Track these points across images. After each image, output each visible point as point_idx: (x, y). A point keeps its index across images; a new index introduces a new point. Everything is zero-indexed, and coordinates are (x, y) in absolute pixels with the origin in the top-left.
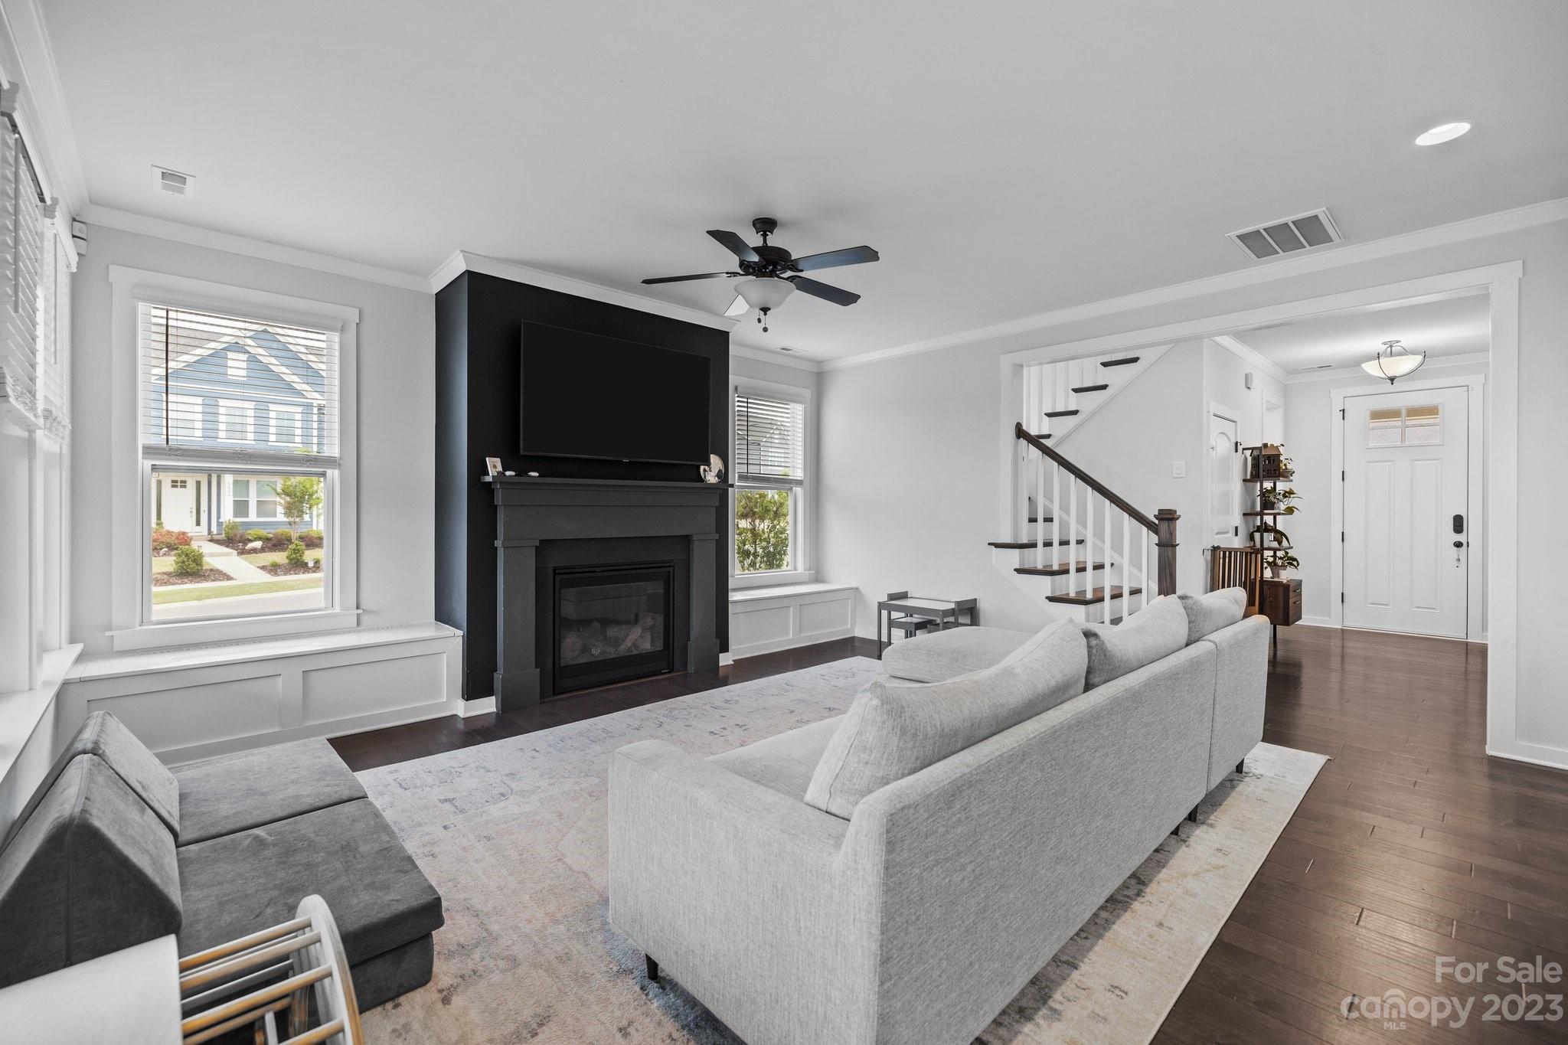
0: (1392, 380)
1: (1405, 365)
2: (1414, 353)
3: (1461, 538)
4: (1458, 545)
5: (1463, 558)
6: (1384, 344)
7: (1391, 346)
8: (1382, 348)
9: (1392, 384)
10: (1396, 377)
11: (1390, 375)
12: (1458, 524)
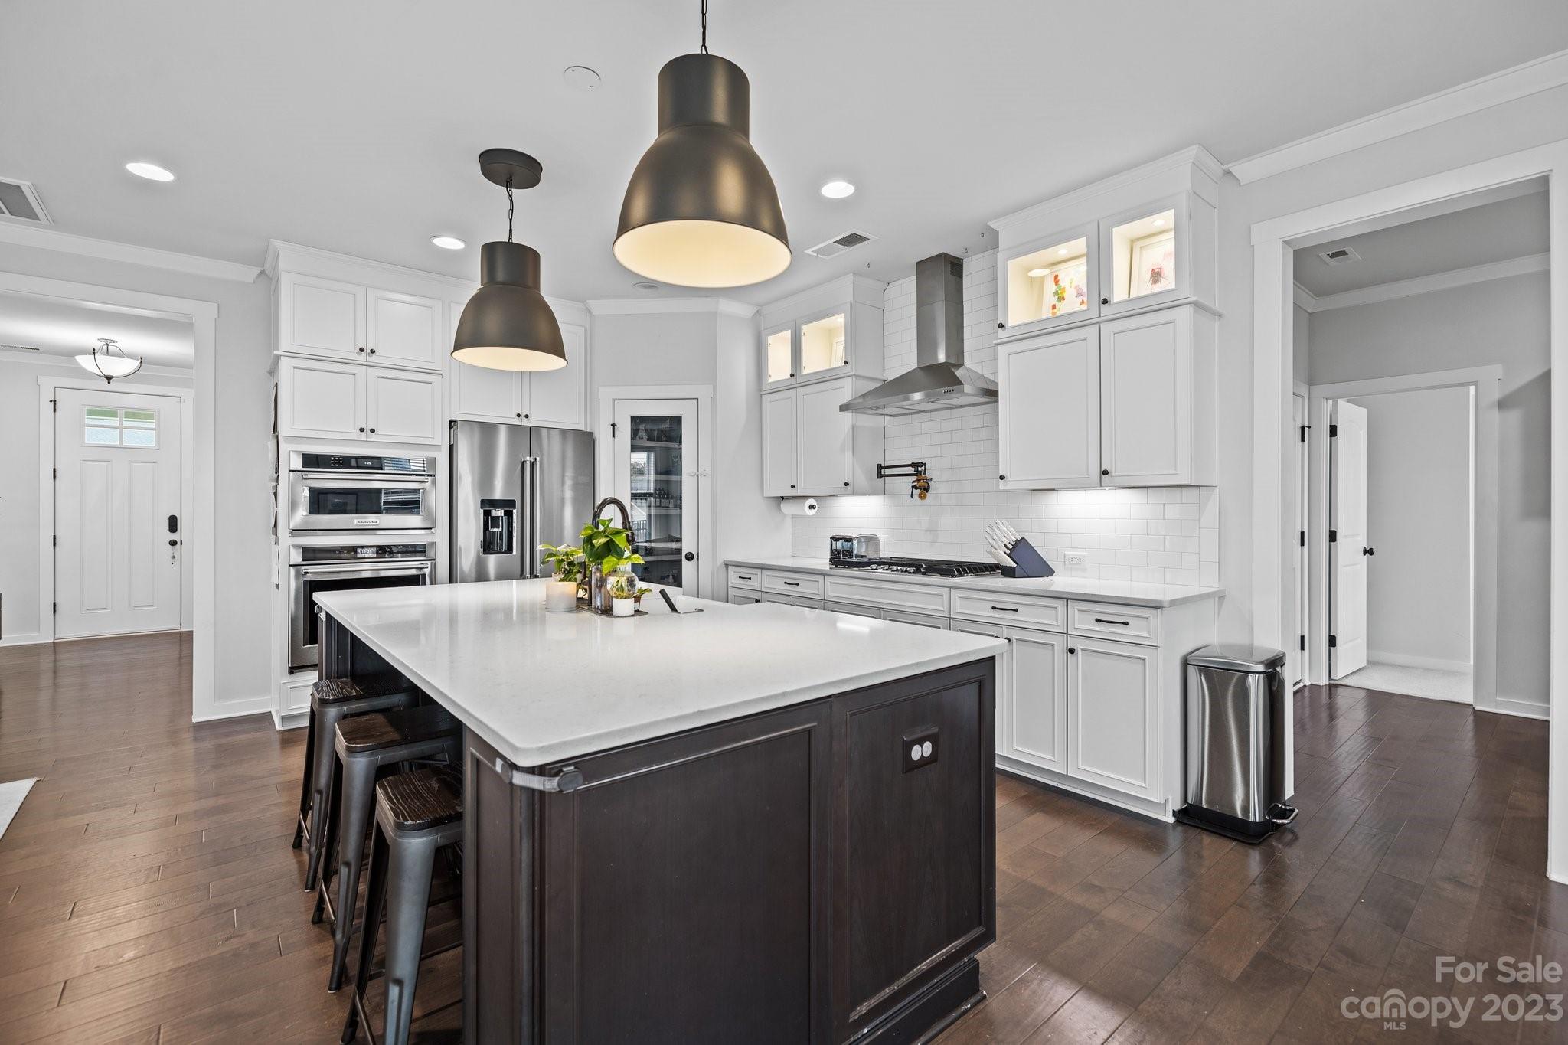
0: (109, 379)
1: (121, 367)
2: (131, 356)
3: (175, 537)
4: (173, 543)
5: (177, 555)
6: (101, 340)
7: (108, 345)
8: (98, 345)
9: (109, 383)
10: (113, 377)
11: (107, 373)
12: (173, 524)
